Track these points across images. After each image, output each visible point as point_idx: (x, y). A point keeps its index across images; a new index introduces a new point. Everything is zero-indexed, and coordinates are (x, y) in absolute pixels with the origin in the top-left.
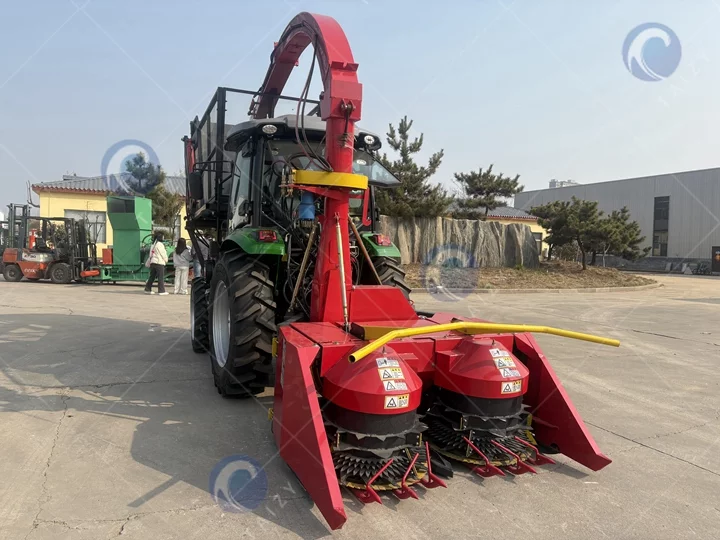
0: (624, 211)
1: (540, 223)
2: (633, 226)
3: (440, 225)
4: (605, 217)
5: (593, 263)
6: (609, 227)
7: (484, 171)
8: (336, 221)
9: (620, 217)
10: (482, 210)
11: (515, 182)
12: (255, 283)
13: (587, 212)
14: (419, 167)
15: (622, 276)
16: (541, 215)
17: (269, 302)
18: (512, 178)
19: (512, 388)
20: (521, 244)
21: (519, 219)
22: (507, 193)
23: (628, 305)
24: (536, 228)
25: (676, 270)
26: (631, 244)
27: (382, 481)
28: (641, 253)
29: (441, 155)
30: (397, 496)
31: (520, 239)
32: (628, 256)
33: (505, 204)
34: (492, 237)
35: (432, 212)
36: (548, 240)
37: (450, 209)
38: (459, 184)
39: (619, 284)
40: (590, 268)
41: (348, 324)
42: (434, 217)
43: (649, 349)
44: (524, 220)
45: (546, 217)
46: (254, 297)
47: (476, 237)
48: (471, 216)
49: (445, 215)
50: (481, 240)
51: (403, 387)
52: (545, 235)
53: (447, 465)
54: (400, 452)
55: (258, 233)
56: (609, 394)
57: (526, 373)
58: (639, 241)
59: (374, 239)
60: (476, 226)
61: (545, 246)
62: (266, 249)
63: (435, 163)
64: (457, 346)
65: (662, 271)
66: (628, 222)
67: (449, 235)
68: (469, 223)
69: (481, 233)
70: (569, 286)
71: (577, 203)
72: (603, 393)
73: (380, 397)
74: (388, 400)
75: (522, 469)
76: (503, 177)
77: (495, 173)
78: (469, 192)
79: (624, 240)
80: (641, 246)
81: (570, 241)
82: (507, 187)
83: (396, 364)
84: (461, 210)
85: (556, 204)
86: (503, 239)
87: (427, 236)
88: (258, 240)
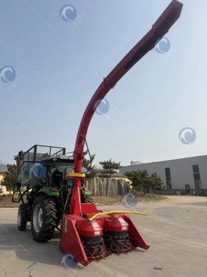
0: (155, 174)
1: (128, 178)
2: (159, 179)
3: (95, 180)
4: (149, 176)
5: (147, 192)
6: (151, 180)
7: (109, 161)
8: (77, 186)
9: (154, 176)
10: (109, 174)
11: (119, 164)
12: (50, 204)
13: (144, 174)
14: (87, 160)
15: (157, 196)
16: (128, 175)
17: (54, 209)
18: (118, 163)
19: (124, 228)
20: (123, 186)
21: (121, 177)
22: (117, 168)
23: (159, 207)
24: (127, 180)
25: (175, 194)
26: (159, 185)
27: (94, 255)
28: (163, 188)
29: (94, 156)
30: (98, 259)
31: (122, 185)
32: (158, 189)
33: (116, 172)
34: (113, 184)
35: (92, 176)
36: (132, 185)
37: (98, 174)
38: (101, 165)
39: (156, 199)
40: (146, 194)
41: (82, 214)
42: (93, 178)
43: (164, 220)
44: (123, 177)
45: (130, 176)
46: (50, 209)
47: (107, 184)
48: (105, 177)
49: (97, 176)
50: (109, 185)
51: (98, 229)
52: (131, 183)
53: (110, 252)
54: (98, 247)
55: (51, 189)
56: (152, 233)
57: (128, 224)
58: (162, 184)
59: (84, 189)
60: (107, 180)
61: (131, 187)
62: (53, 194)
63: (92, 158)
64: (110, 219)
65: (170, 194)
66: (157, 178)
67: (98, 184)
68: (105, 179)
69: (109, 183)
70: (140, 201)
71: (140, 171)
72: (150, 233)
73: (93, 232)
74: (95, 232)
75: (129, 251)
76: (115, 163)
77: (112, 161)
78: (104, 168)
79: (156, 184)
80: (162, 186)
81: (139, 185)
82: (116, 166)
83: (96, 223)
84: (102, 174)
85: (133, 172)
86: (117, 185)
87: (91, 184)
88: (51, 191)
